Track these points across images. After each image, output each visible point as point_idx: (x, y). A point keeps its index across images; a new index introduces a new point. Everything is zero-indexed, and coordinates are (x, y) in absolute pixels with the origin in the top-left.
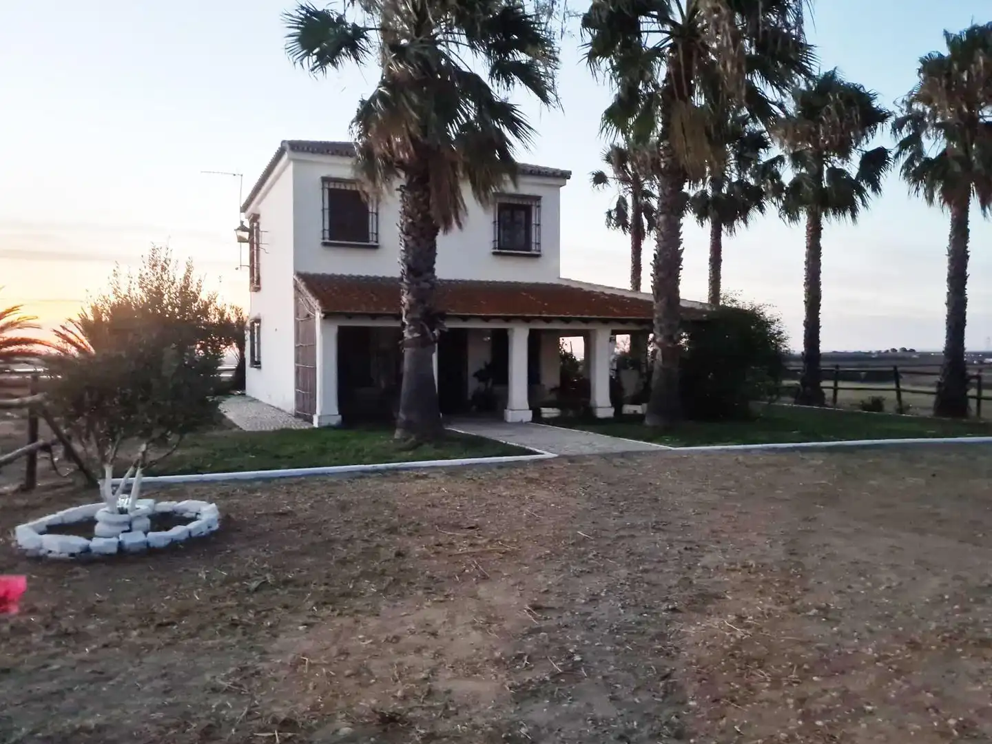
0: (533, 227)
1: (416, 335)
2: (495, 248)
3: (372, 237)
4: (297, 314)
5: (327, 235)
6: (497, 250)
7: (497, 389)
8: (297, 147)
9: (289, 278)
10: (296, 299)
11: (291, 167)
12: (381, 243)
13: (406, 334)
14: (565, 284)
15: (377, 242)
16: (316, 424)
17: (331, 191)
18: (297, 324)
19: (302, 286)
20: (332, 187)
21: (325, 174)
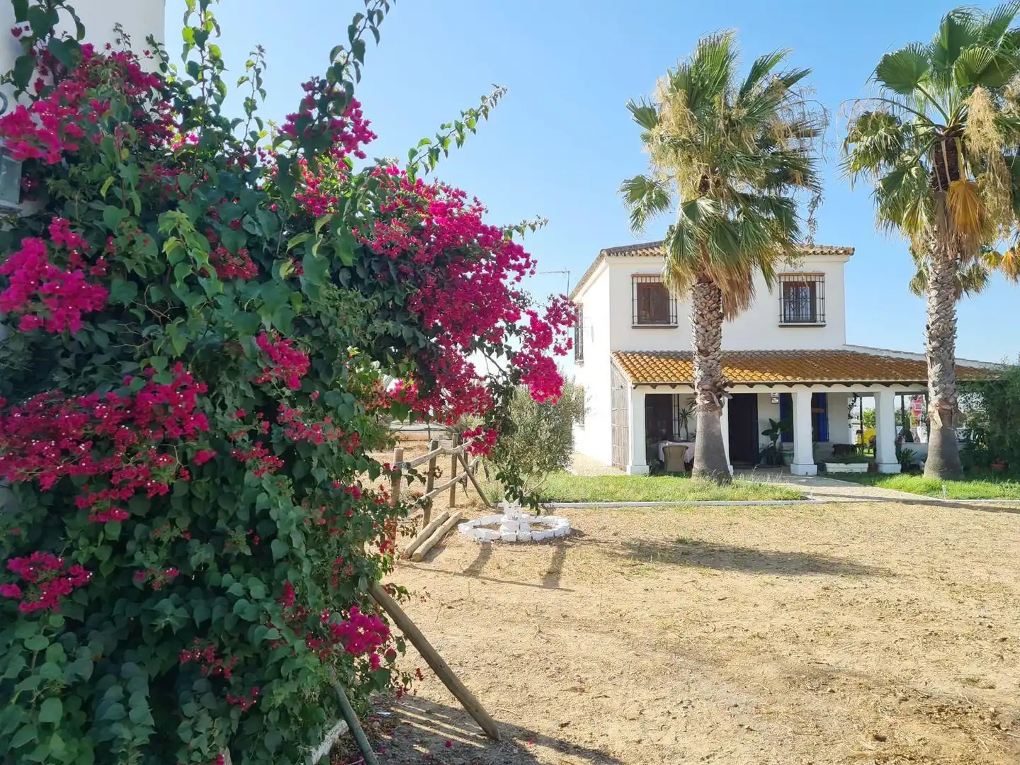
0: (818, 300)
1: (706, 402)
2: (781, 322)
3: (673, 320)
4: (613, 384)
5: (636, 320)
6: (783, 324)
7: (785, 445)
8: (611, 252)
9: (606, 355)
10: (612, 373)
11: (608, 270)
12: (679, 323)
13: (698, 400)
14: (851, 349)
15: (676, 323)
16: (629, 473)
17: (639, 285)
18: (613, 393)
19: (617, 361)
20: (640, 281)
21: (634, 272)
